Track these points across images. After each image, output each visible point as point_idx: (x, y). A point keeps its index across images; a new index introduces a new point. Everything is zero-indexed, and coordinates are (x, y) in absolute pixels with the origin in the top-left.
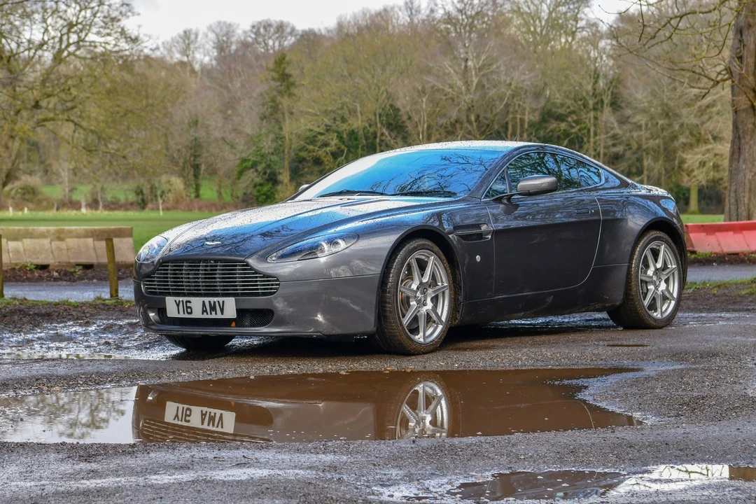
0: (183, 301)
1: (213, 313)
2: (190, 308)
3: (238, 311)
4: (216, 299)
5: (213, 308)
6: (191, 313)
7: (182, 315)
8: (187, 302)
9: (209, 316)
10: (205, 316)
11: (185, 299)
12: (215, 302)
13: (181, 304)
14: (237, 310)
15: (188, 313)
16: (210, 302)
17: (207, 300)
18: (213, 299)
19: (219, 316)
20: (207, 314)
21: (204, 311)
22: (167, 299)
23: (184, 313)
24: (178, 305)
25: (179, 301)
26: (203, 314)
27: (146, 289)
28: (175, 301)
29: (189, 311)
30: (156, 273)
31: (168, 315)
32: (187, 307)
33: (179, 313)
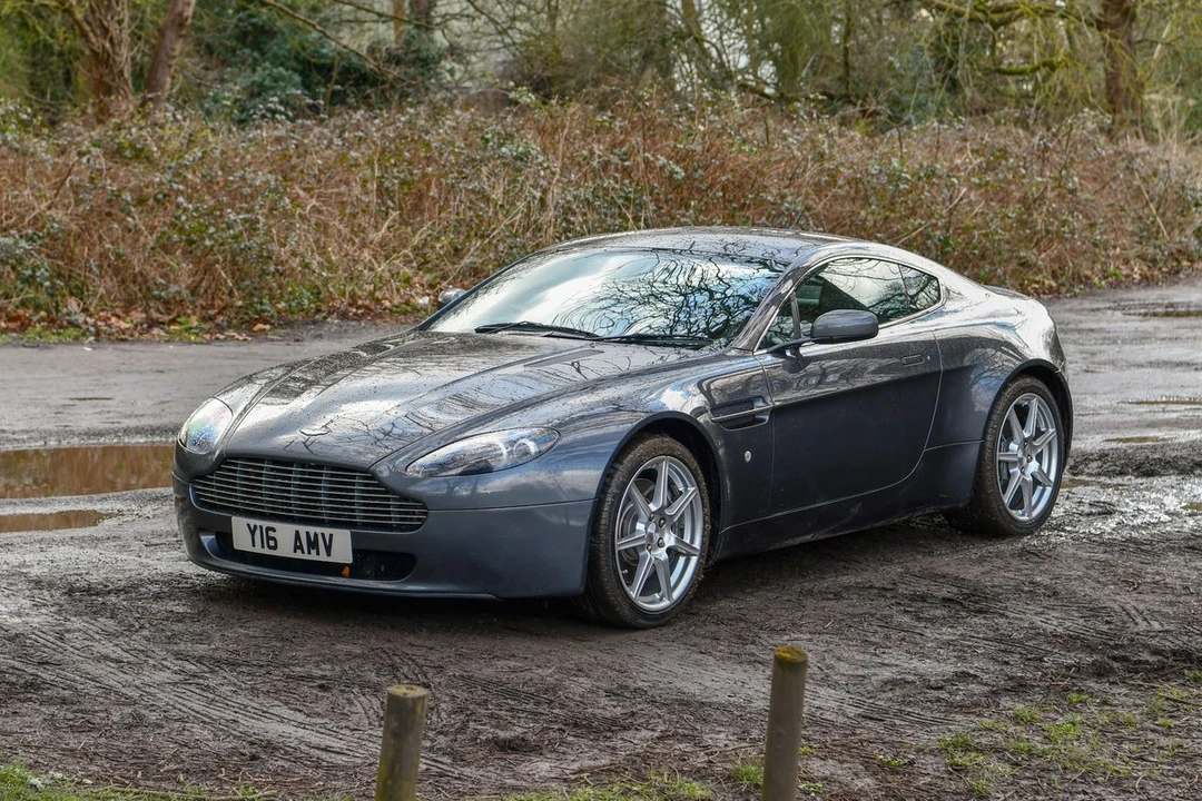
0: (261, 527)
1: (313, 552)
2: (274, 539)
4: (319, 530)
5: (313, 544)
6: (275, 548)
7: (258, 549)
8: (268, 529)
9: (306, 557)
10: (299, 555)
11: (266, 524)
12: (316, 535)
13: (259, 531)
14: (354, 551)
15: (270, 547)
17: (303, 529)
18: (312, 530)
19: (323, 557)
20: (303, 552)
21: (298, 547)
22: (235, 519)
23: (263, 547)
24: (253, 532)
25: (255, 527)
26: (295, 552)
27: (197, 496)
28: (249, 526)
29: (272, 543)
30: (216, 474)
31: (235, 546)
32: (269, 538)
33: (253, 545)
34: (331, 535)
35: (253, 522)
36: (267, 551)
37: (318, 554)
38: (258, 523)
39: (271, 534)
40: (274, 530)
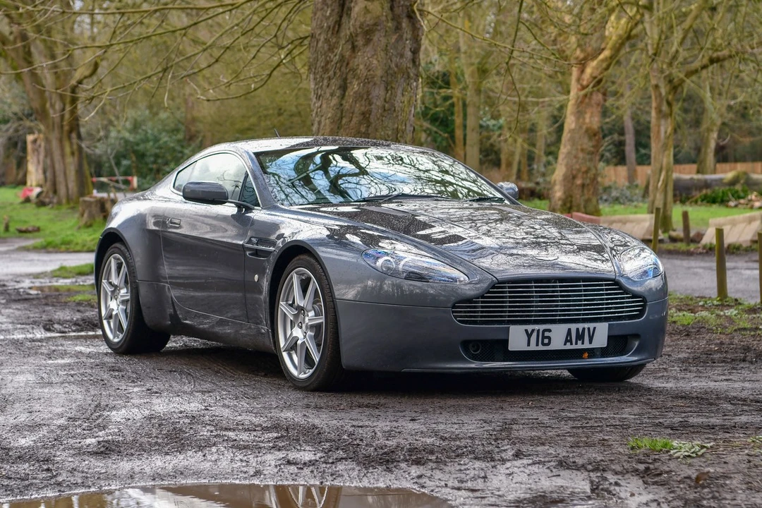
0: (538, 331)
1: (580, 342)
2: (549, 338)
3: (609, 337)
4: (586, 325)
5: (580, 337)
6: (549, 344)
7: (533, 347)
8: (545, 331)
9: (574, 347)
10: (568, 347)
11: (542, 327)
12: (584, 329)
13: (535, 335)
15: (543, 344)
16: (578, 329)
17: (574, 327)
18: (581, 326)
19: (587, 345)
20: (571, 344)
21: (568, 341)
22: (513, 328)
23: (537, 345)
24: (529, 335)
25: (533, 331)
26: (565, 344)
27: (456, 317)
28: (526, 331)
29: (546, 341)
30: (483, 297)
31: (510, 349)
32: (544, 337)
33: (529, 345)
34: (595, 328)
35: (530, 327)
36: (541, 348)
37: (583, 343)
38: (536, 327)
39: (547, 334)
40: (549, 331)
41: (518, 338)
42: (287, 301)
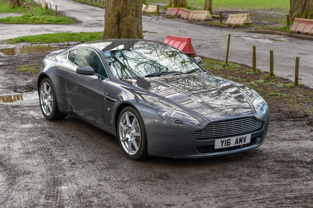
1: (240, 143)
2: (230, 143)
4: (243, 136)
5: (241, 140)
7: (224, 147)
8: (228, 140)
9: (239, 145)
10: (237, 145)
11: (227, 139)
12: (242, 137)
13: (224, 142)
14: (251, 139)
15: (227, 145)
16: (240, 138)
17: (238, 137)
18: (241, 136)
20: (238, 144)
21: (237, 142)
22: (216, 140)
24: (222, 142)
25: (224, 140)
26: (235, 144)
27: (194, 137)
28: (221, 141)
29: (229, 144)
30: (205, 129)
31: (215, 148)
32: (228, 142)
33: (222, 146)
34: (246, 137)
35: (223, 139)
36: (227, 146)
37: (242, 143)
38: (225, 139)
39: (229, 141)
40: (230, 140)
41: (218, 144)
42: (123, 122)
